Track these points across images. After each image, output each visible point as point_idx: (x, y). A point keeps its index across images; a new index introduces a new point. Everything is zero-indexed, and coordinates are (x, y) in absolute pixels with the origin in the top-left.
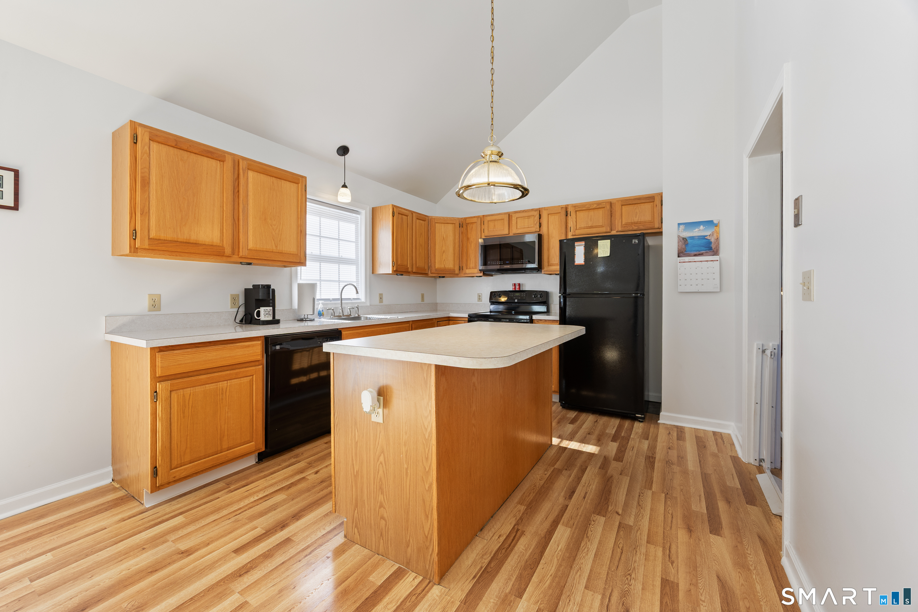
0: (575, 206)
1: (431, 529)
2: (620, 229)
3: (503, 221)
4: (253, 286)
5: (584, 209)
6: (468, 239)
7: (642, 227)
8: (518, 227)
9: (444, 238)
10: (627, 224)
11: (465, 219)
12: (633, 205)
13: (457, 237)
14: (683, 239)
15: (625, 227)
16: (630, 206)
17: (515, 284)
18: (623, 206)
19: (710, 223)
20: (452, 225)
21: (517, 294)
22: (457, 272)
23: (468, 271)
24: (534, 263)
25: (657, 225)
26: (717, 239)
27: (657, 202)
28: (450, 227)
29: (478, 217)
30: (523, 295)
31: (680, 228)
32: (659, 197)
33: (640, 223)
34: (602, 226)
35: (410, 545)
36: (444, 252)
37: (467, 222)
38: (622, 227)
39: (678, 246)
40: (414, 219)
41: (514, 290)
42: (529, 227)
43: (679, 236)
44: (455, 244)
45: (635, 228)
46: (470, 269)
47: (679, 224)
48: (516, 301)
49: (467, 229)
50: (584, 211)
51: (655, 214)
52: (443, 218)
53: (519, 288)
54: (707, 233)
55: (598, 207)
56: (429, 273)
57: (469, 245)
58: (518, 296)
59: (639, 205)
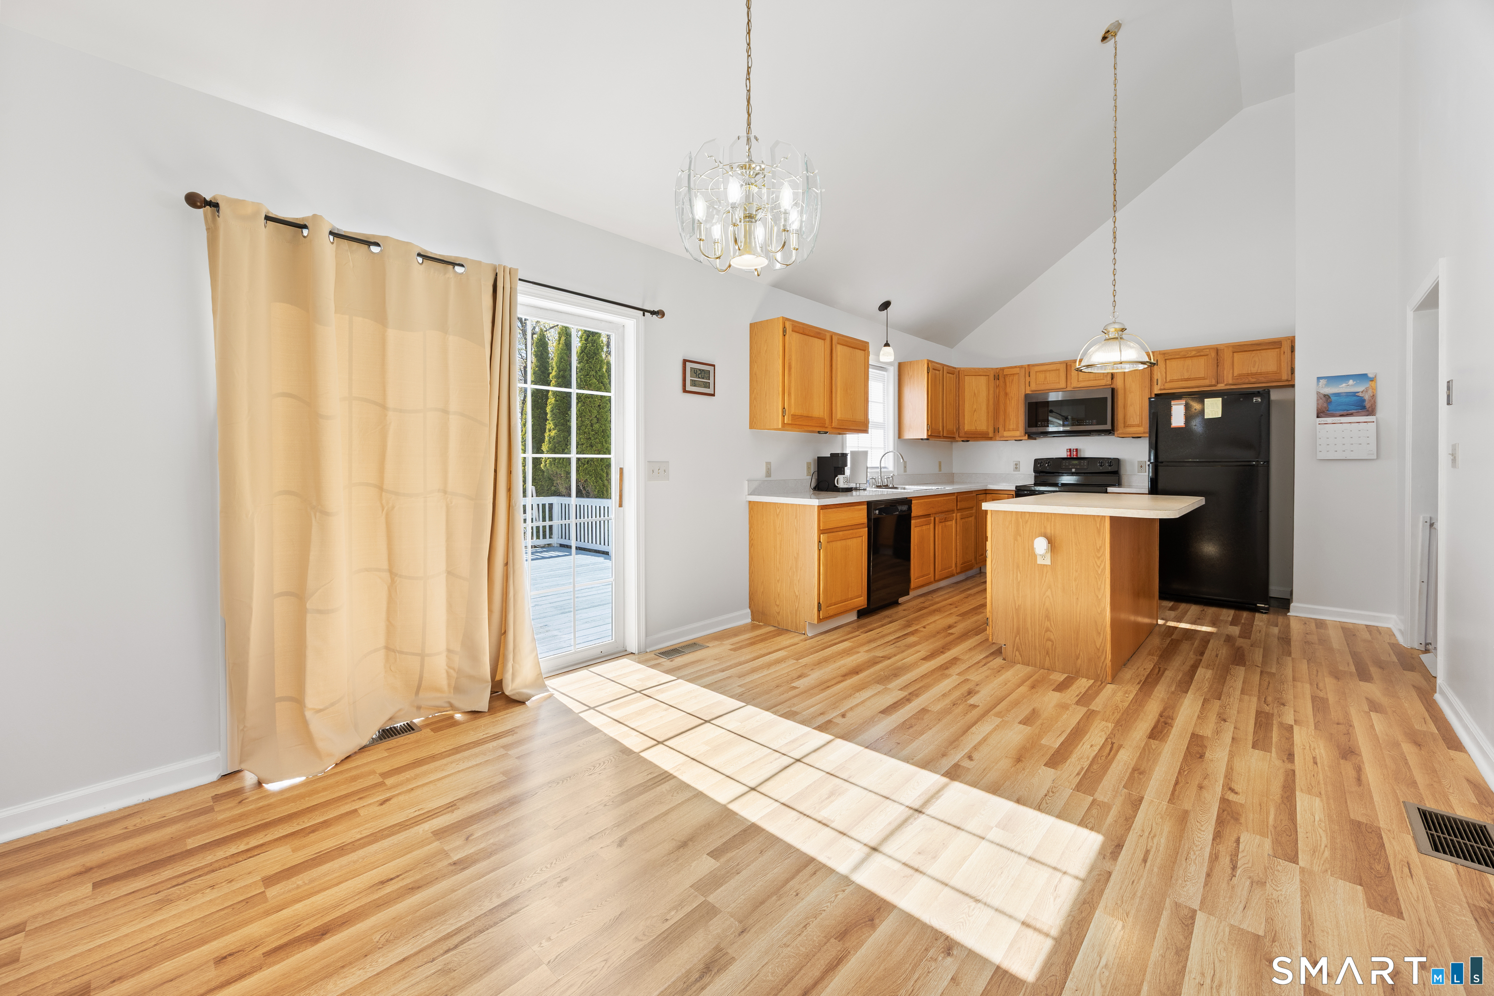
0: (1164, 354)
1: (1103, 643)
2: (1230, 382)
3: (1057, 372)
4: (831, 454)
5: (1177, 357)
6: (1006, 394)
7: (1263, 380)
8: (1080, 379)
9: (975, 394)
10: (1240, 375)
11: (1003, 369)
12: (1250, 352)
13: (991, 392)
14: (1325, 396)
15: (1238, 379)
16: (1246, 353)
17: (1070, 450)
18: (1235, 354)
19: (1362, 377)
20: (984, 377)
21: (1076, 462)
22: (991, 435)
23: (1006, 434)
24: (1106, 423)
25: (1285, 376)
26: (1374, 396)
27: (1286, 347)
28: (983, 380)
29: (1021, 367)
30: (1084, 463)
31: (1320, 383)
32: (1289, 342)
33: (1261, 374)
34: (1204, 378)
35: (1080, 657)
36: (975, 411)
37: (1005, 373)
38: (1233, 379)
39: (1318, 404)
40: (945, 373)
41: (1069, 457)
42: (1096, 380)
43: (1318, 393)
44: (988, 400)
45: (1253, 380)
46: (1009, 431)
47: (1319, 379)
48: (1073, 470)
49: (1005, 382)
50: (1177, 360)
51: (1282, 364)
52: (974, 369)
53: (1077, 455)
54: (1359, 388)
55: (1198, 354)
56: (957, 436)
57: (1008, 402)
58: (1076, 465)
59: (1258, 352)
